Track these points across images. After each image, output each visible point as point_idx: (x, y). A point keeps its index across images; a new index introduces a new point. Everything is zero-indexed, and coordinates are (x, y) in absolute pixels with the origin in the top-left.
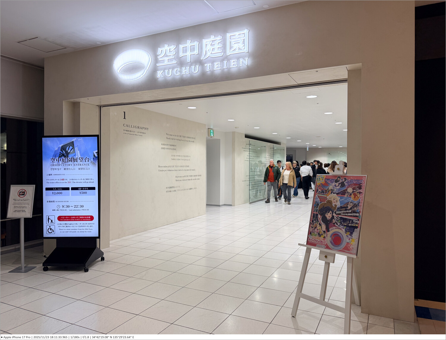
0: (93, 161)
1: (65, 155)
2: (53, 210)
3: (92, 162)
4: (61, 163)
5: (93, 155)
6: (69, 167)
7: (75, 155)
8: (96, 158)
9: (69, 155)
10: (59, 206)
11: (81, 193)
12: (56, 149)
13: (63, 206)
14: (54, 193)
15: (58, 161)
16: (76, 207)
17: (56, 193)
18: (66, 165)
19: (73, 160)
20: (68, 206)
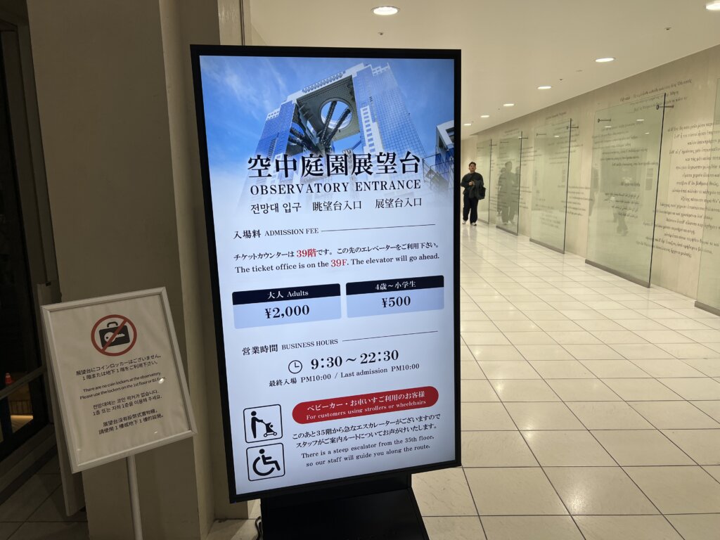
0: (434, 168)
1: (316, 141)
2: (272, 384)
3: (431, 171)
4: (296, 177)
5: (434, 142)
6: (334, 197)
7: (360, 143)
8: (448, 153)
9: (335, 143)
10: (298, 364)
11: (388, 303)
12: (274, 113)
13: (315, 364)
14: (272, 314)
15: (286, 169)
16: (369, 359)
17: (282, 311)
18: (321, 188)
19: (350, 164)
20: (335, 362)
